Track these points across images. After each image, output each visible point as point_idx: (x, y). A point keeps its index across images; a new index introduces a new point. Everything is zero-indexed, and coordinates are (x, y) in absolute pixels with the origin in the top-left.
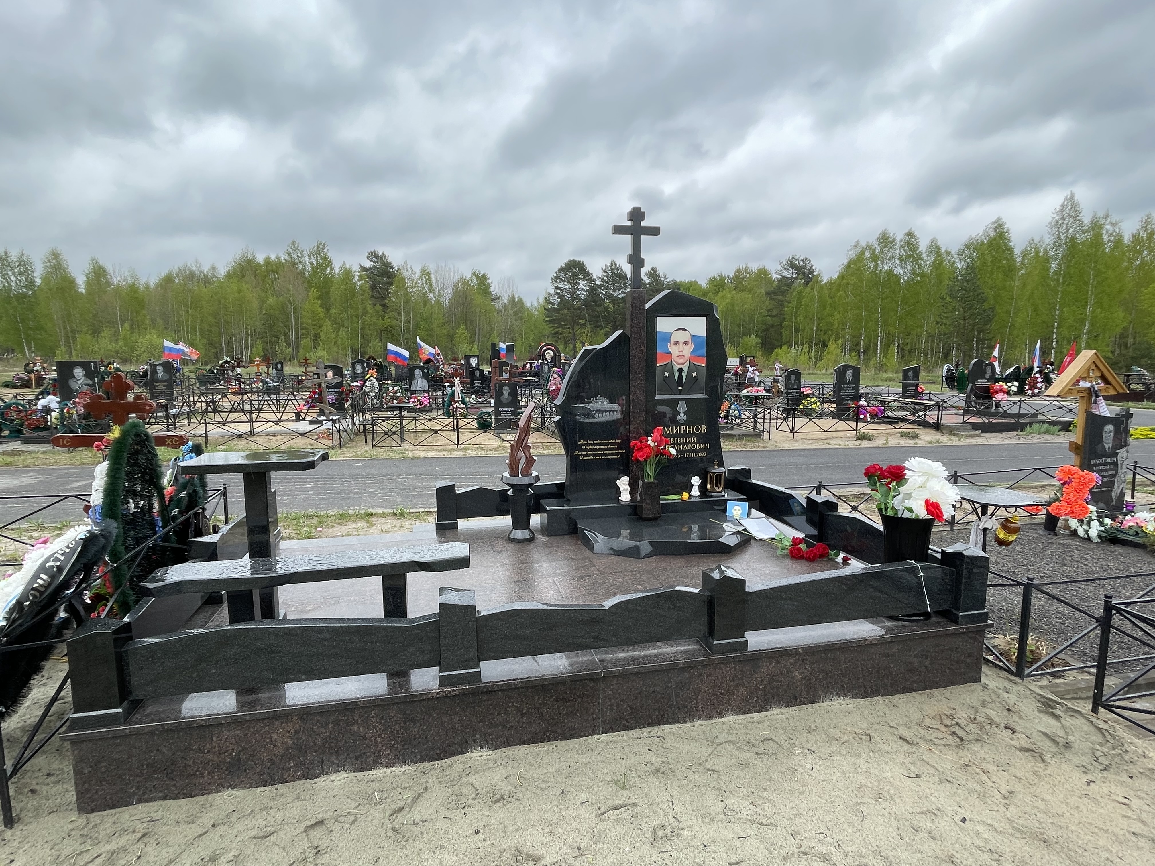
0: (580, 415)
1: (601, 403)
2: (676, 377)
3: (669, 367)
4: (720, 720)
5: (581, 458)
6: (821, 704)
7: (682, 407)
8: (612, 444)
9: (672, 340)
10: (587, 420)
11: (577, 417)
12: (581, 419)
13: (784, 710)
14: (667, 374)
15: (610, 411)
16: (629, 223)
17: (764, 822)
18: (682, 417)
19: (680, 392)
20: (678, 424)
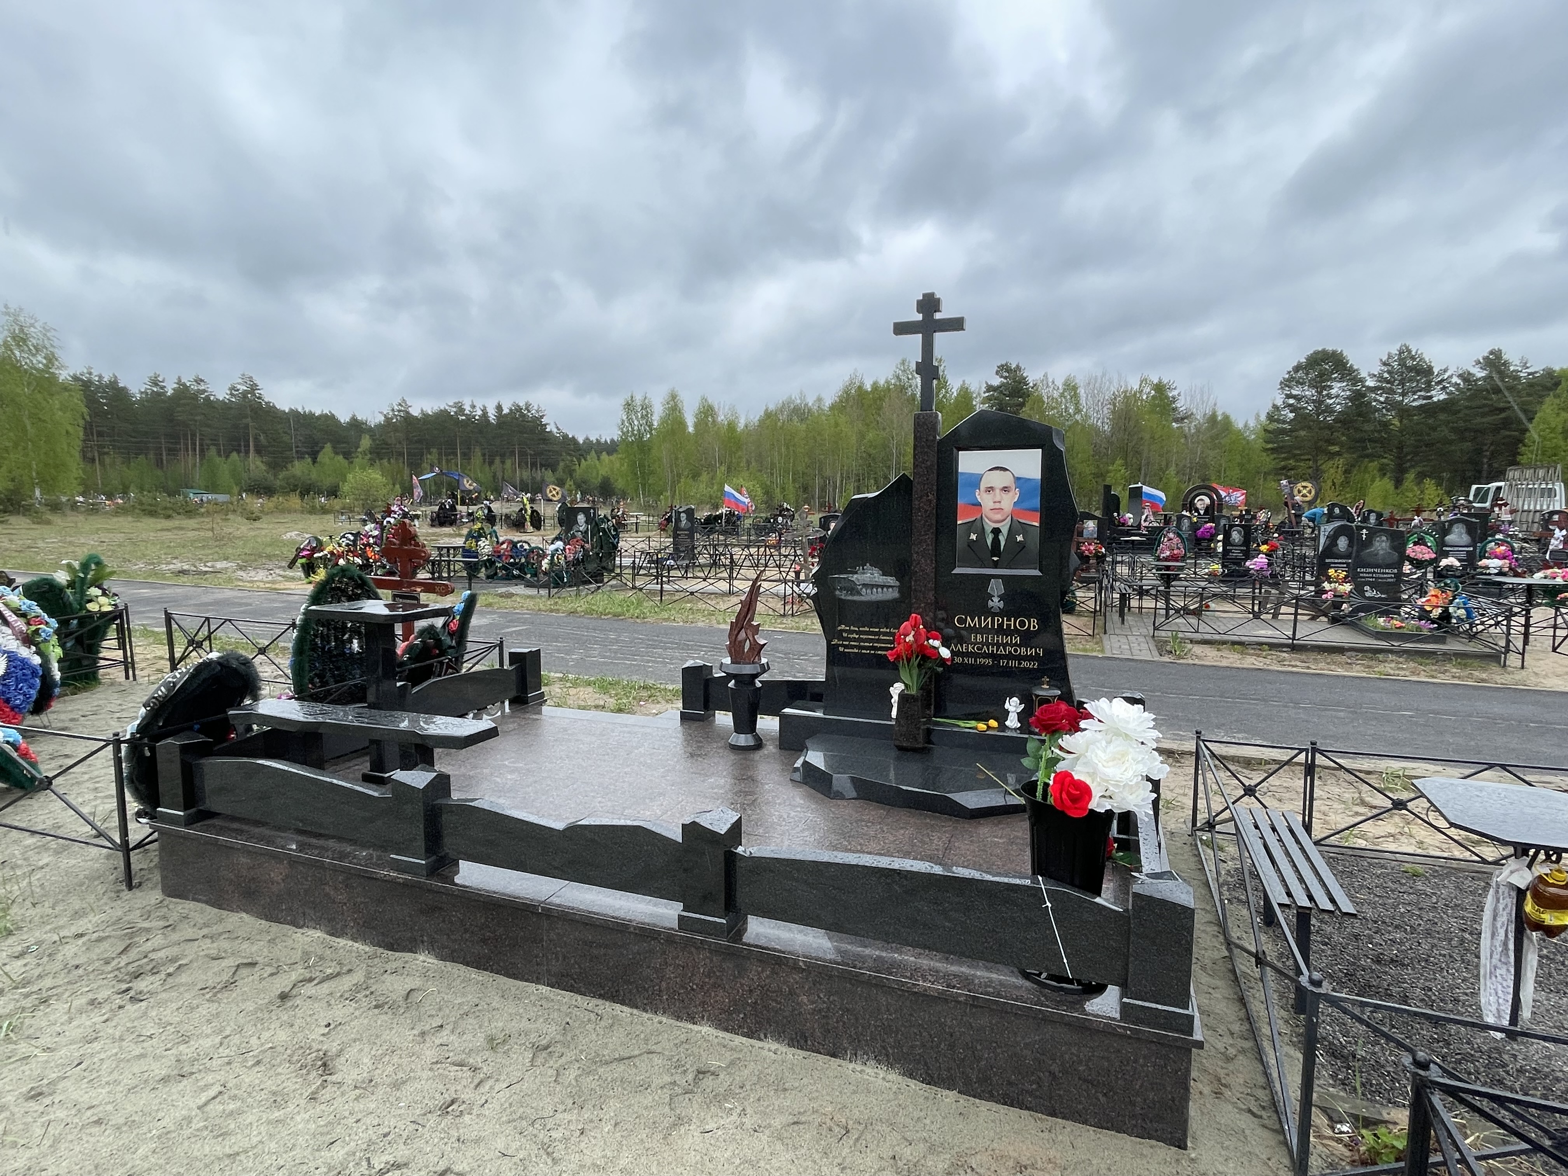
0: (841, 589)
1: (870, 575)
2: (989, 542)
3: (977, 526)
5: (841, 649)
6: (847, 1063)
7: (996, 588)
8: (885, 634)
9: (983, 485)
10: (850, 598)
11: (837, 593)
12: (843, 595)
14: (973, 537)
15: (882, 587)
16: (919, 317)
18: (996, 603)
19: (996, 565)
20: (990, 613)
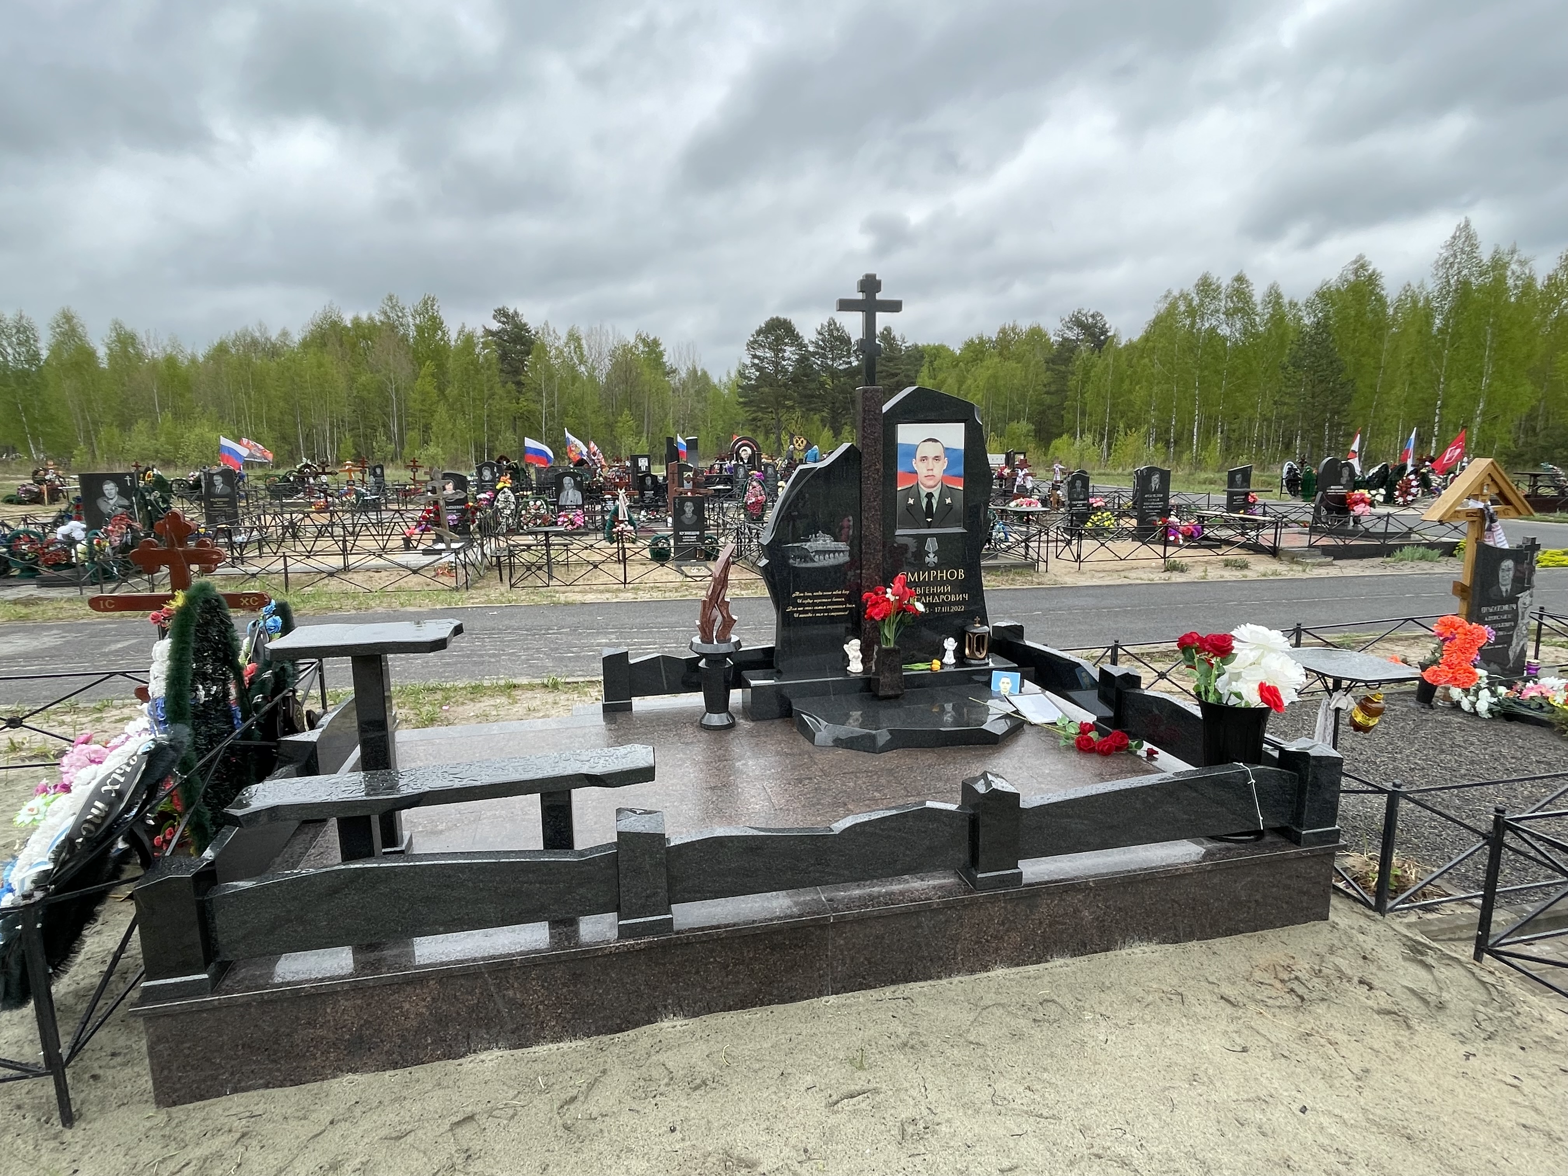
0: (795, 558)
1: (822, 542)
2: (924, 505)
3: (914, 491)
4: (986, 974)
5: (796, 615)
6: (1118, 952)
7: (931, 545)
8: (837, 596)
9: (919, 455)
10: (804, 565)
11: (791, 561)
12: (797, 563)
13: (1069, 961)
14: (911, 501)
15: (834, 552)
16: (860, 296)
17: (1045, 1114)
18: (931, 559)
19: (929, 525)
20: (926, 568)
